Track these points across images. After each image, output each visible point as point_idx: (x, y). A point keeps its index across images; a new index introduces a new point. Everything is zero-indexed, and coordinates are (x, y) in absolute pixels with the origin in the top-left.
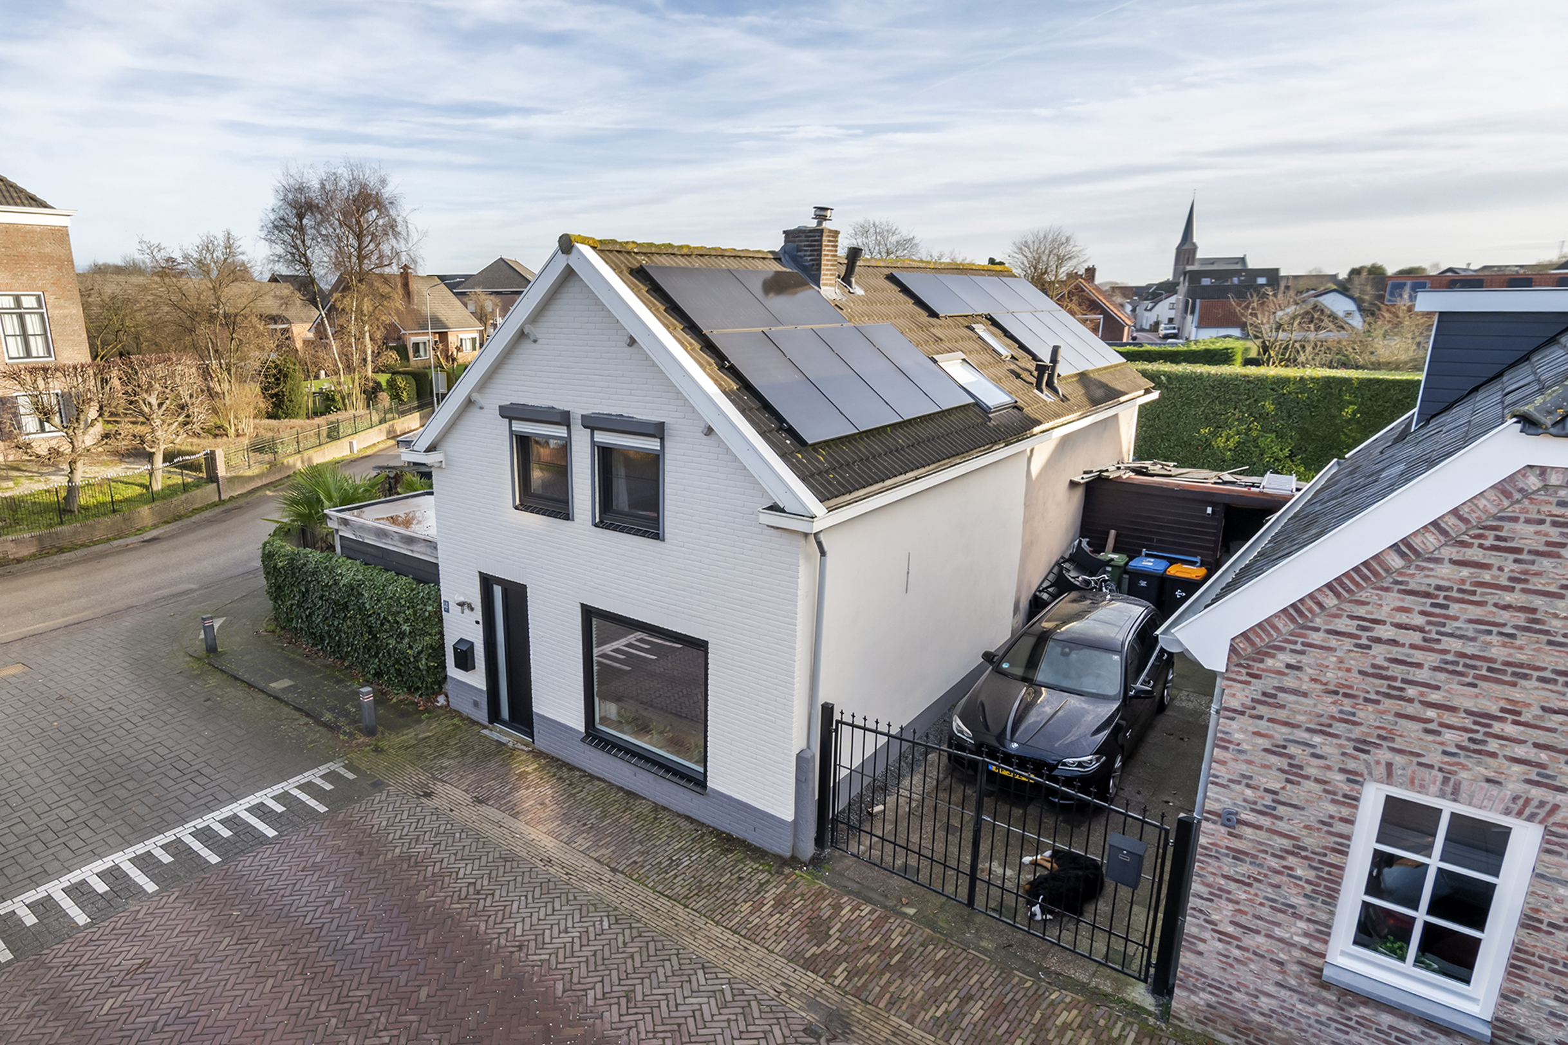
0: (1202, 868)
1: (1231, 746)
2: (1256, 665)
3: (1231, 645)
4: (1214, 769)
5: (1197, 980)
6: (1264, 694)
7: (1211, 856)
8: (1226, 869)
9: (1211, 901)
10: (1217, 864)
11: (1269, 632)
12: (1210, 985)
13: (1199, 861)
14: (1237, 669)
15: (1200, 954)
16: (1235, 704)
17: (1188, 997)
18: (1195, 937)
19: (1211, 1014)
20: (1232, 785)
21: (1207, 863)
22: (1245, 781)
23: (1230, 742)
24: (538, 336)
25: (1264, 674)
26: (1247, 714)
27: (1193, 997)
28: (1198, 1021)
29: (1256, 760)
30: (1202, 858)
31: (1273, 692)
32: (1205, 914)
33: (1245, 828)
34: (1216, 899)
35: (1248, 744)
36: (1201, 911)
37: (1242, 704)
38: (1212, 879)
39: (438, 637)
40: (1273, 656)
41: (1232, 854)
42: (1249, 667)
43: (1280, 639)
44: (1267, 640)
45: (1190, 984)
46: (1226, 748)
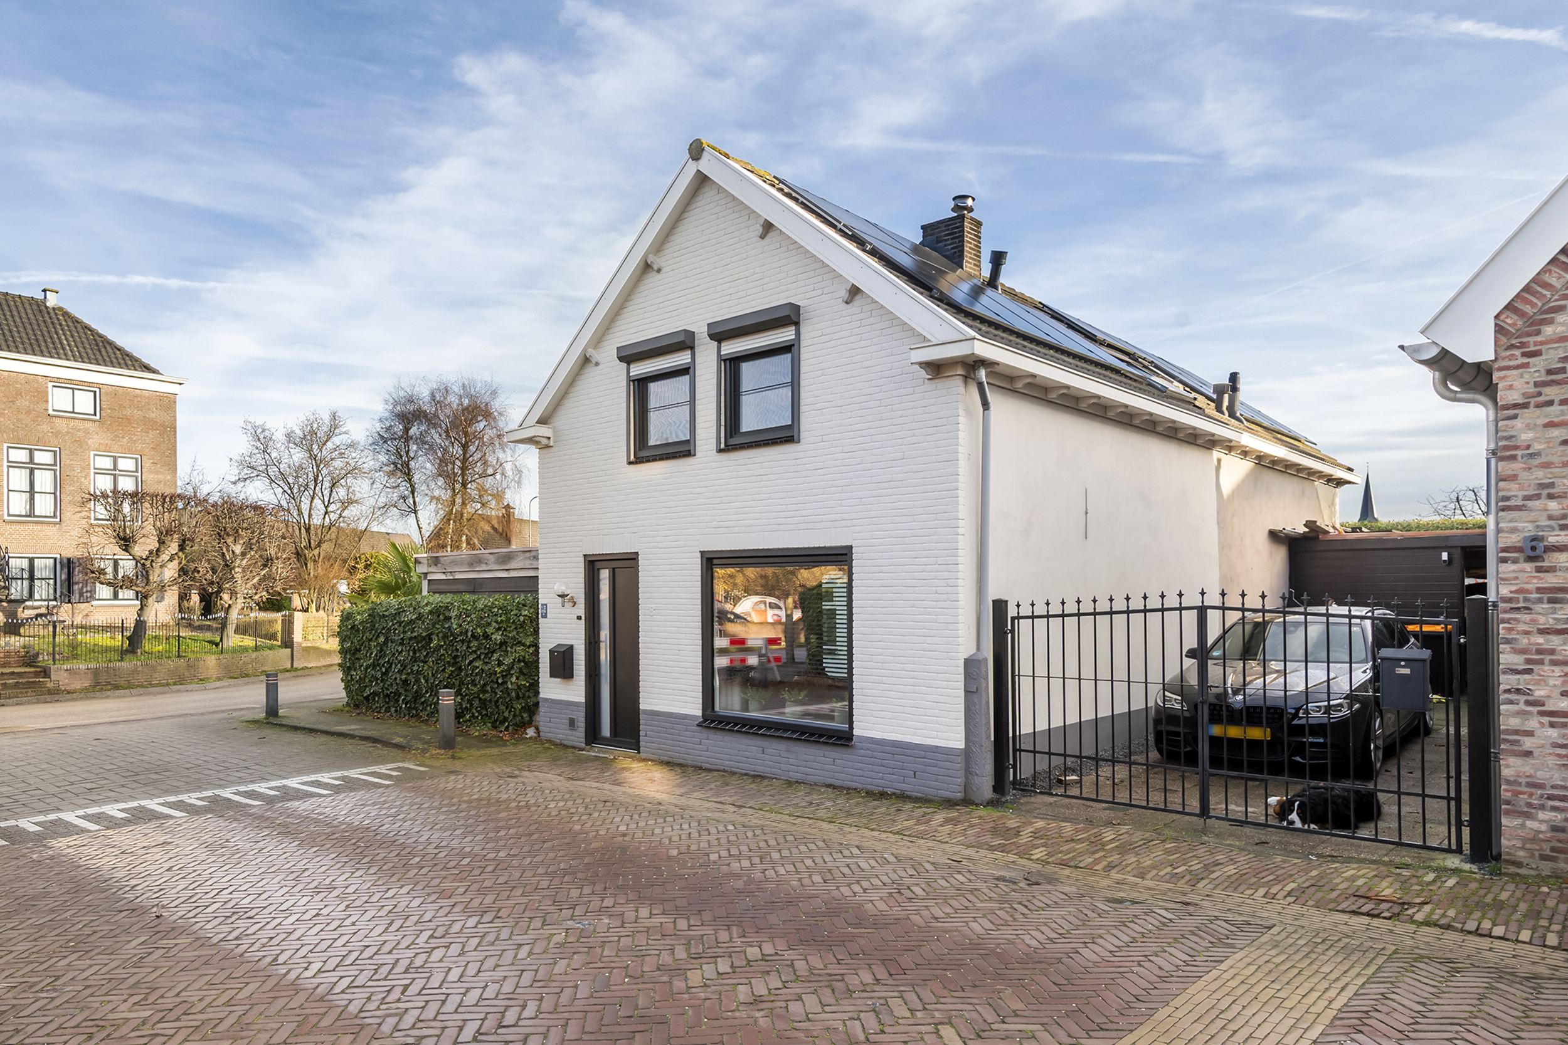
0: (1510, 630)
1: (1519, 453)
2: (1532, 339)
3: (1496, 325)
4: (1503, 490)
5: (1531, 795)
6: (1549, 372)
7: (1518, 609)
8: (1542, 619)
9: (1529, 671)
10: (1527, 617)
11: (1540, 293)
12: (1550, 797)
13: (1504, 621)
14: (1508, 353)
15: (1528, 754)
16: (1514, 397)
17: (1523, 825)
18: (1517, 732)
19: (1559, 841)
20: (1529, 503)
21: (1515, 619)
22: (1545, 492)
23: (1516, 448)
24: (663, 265)
25: (1543, 348)
26: (1532, 405)
27: (1529, 823)
28: (1544, 858)
29: (1555, 459)
30: (1507, 616)
31: (1560, 365)
32: (1525, 694)
33: (1557, 555)
34: (1535, 668)
35: (1540, 442)
36: (1518, 691)
37: (1523, 394)
38: (1525, 641)
39: (531, 650)
40: (1551, 322)
41: (1546, 596)
42: (1523, 345)
43: (1556, 297)
44: (1540, 304)
45: (1522, 803)
46: (1513, 458)
